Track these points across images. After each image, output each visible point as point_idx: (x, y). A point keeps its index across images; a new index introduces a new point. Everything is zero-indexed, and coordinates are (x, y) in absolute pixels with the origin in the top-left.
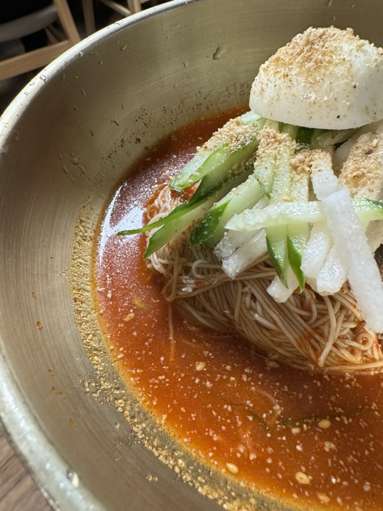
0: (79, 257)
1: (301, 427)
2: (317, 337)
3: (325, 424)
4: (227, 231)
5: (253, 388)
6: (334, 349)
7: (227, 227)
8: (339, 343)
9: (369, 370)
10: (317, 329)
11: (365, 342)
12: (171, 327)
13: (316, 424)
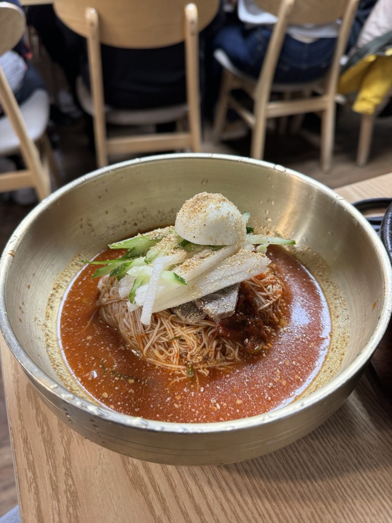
0: (69, 272)
1: (120, 377)
2: (146, 338)
3: (132, 381)
4: (128, 274)
5: (110, 355)
6: (152, 348)
7: (127, 273)
8: (156, 345)
9: (168, 367)
10: (147, 335)
11: (171, 352)
12: (92, 317)
13: (127, 379)
